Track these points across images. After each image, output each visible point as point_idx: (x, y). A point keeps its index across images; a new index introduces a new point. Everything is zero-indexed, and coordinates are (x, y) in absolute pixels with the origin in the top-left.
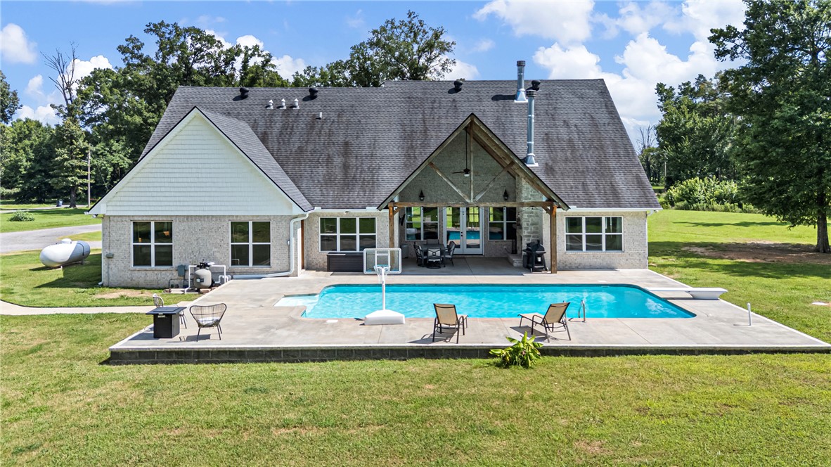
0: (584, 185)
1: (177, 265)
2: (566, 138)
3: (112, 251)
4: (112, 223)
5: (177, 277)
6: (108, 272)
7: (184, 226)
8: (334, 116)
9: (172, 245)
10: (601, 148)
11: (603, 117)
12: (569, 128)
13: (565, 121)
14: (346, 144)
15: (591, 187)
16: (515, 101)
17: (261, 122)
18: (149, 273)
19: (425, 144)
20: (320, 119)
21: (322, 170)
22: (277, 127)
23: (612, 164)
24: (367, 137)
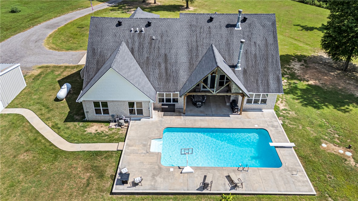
0: (257, 80)
1: (111, 114)
2: (254, 53)
3: (88, 111)
4: (86, 102)
5: (111, 118)
6: (88, 117)
7: (112, 103)
8: (159, 38)
9: (108, 109)
10: (267, 60)
11: (271, 40)
12: (256, 46)
13: (255, 42)
14: (166, 55)
15: (260, 82)
16: (236, 29)
17: (130, 41)
18: (102, 117)
19: (197, 56)
20: (153, 39)
21: (157, 71)
22: (137, 44)
23: (270, 69)
24: (173, 51)
